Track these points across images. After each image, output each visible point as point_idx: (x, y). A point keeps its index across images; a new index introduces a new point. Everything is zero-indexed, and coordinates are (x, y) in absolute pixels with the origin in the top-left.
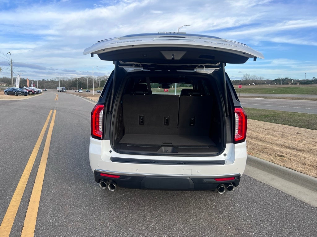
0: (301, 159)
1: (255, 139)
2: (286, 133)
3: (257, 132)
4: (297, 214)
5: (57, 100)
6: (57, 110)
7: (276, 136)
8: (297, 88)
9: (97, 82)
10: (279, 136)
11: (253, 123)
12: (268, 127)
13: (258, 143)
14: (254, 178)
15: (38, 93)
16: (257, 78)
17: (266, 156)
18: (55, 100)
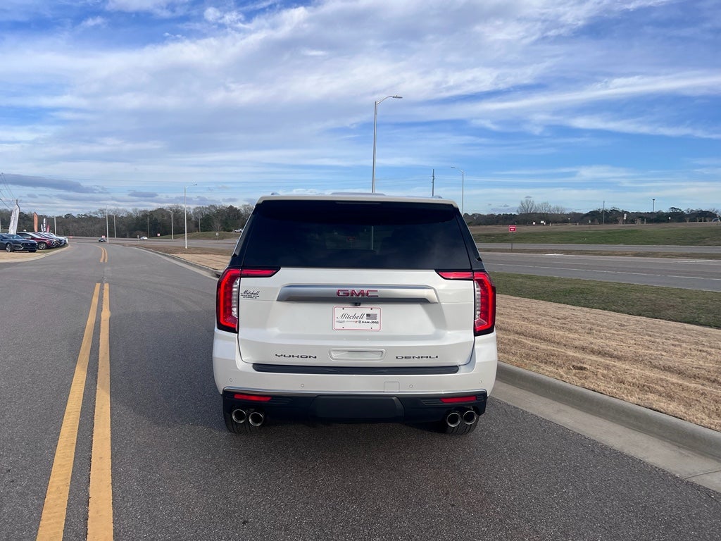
0: (616, 373)
1: (533, 337)
2: (598, 325)
3: (540, 325)
4: (595, 467)
5: (106, 261)
6: (109, 284)
7: (576, 332)
8: (636, 231)
9: (193, 219)
10: (583, 331)
11: (534, 306)
12: (565, 313)
13: (539, 345)
14: (524, 409)
15: (60, 245)
16: (549, 211)
17: (550, 368)
18: (101, 261)
